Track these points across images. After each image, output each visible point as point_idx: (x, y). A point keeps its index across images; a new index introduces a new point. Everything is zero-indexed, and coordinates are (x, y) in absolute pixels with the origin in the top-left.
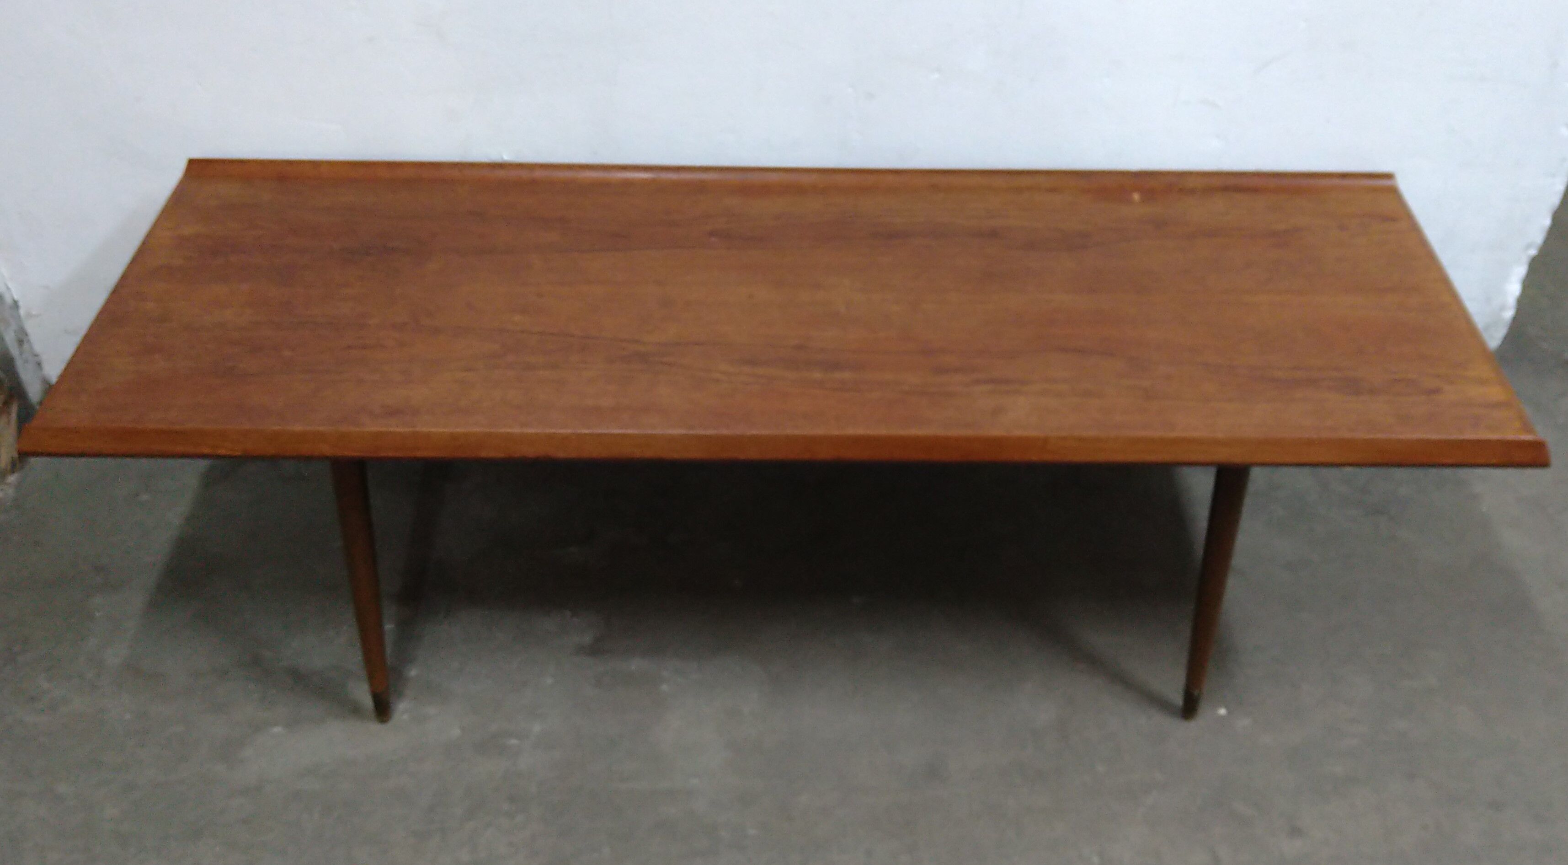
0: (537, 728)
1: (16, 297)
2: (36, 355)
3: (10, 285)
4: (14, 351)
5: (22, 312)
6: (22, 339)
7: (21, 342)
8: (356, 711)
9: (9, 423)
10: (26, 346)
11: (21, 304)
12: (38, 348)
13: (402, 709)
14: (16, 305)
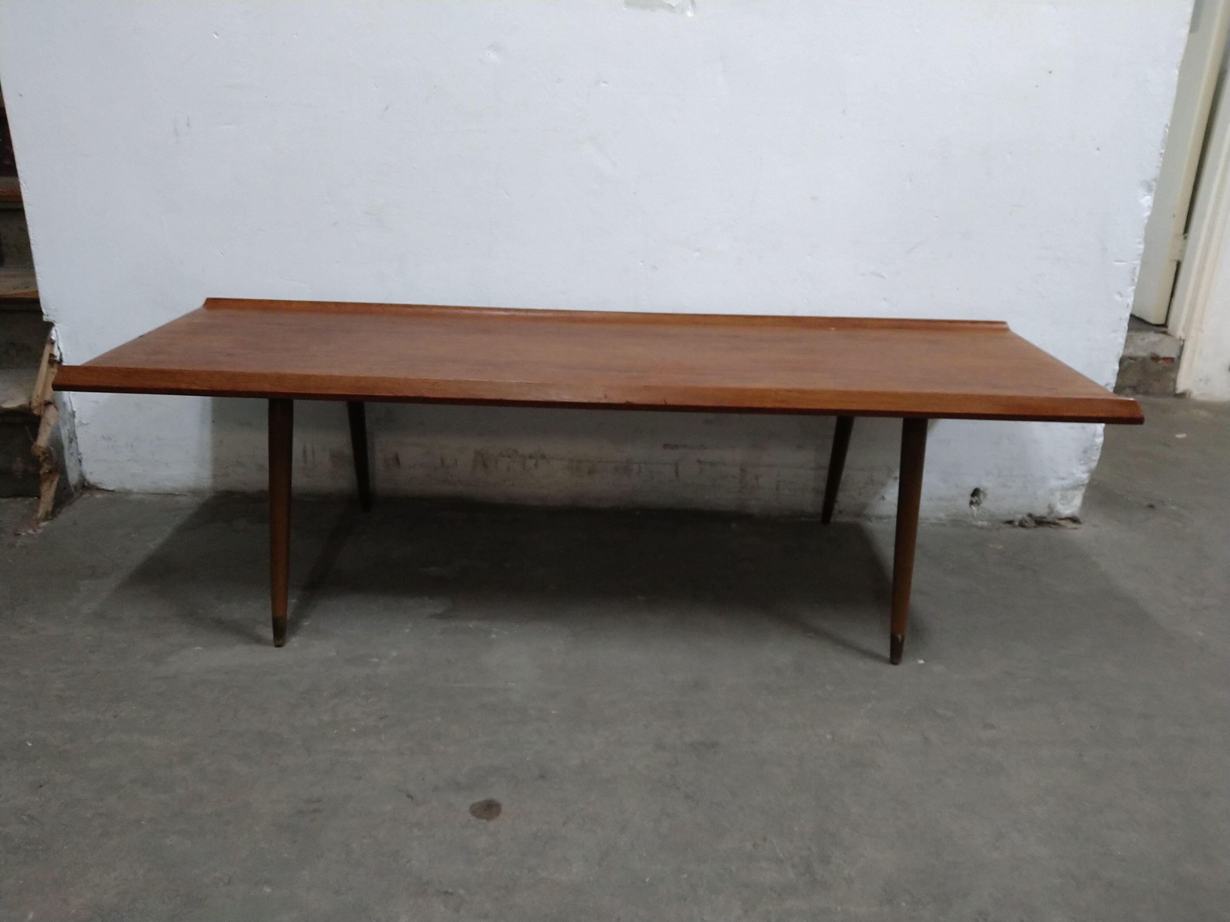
0: (394, 654)
1: (74, 409)
2: (80, 454)
3: (72, 400)
4: (66, 442)
5: (76, 421)
6: (73, 438)
7: (71, 441)
8: (259, 640)
9: (50, 487)
10: (73, 444)
11: (76, 414)
12: (81, 450)
13: (294, 642)
14: (73, 414)
